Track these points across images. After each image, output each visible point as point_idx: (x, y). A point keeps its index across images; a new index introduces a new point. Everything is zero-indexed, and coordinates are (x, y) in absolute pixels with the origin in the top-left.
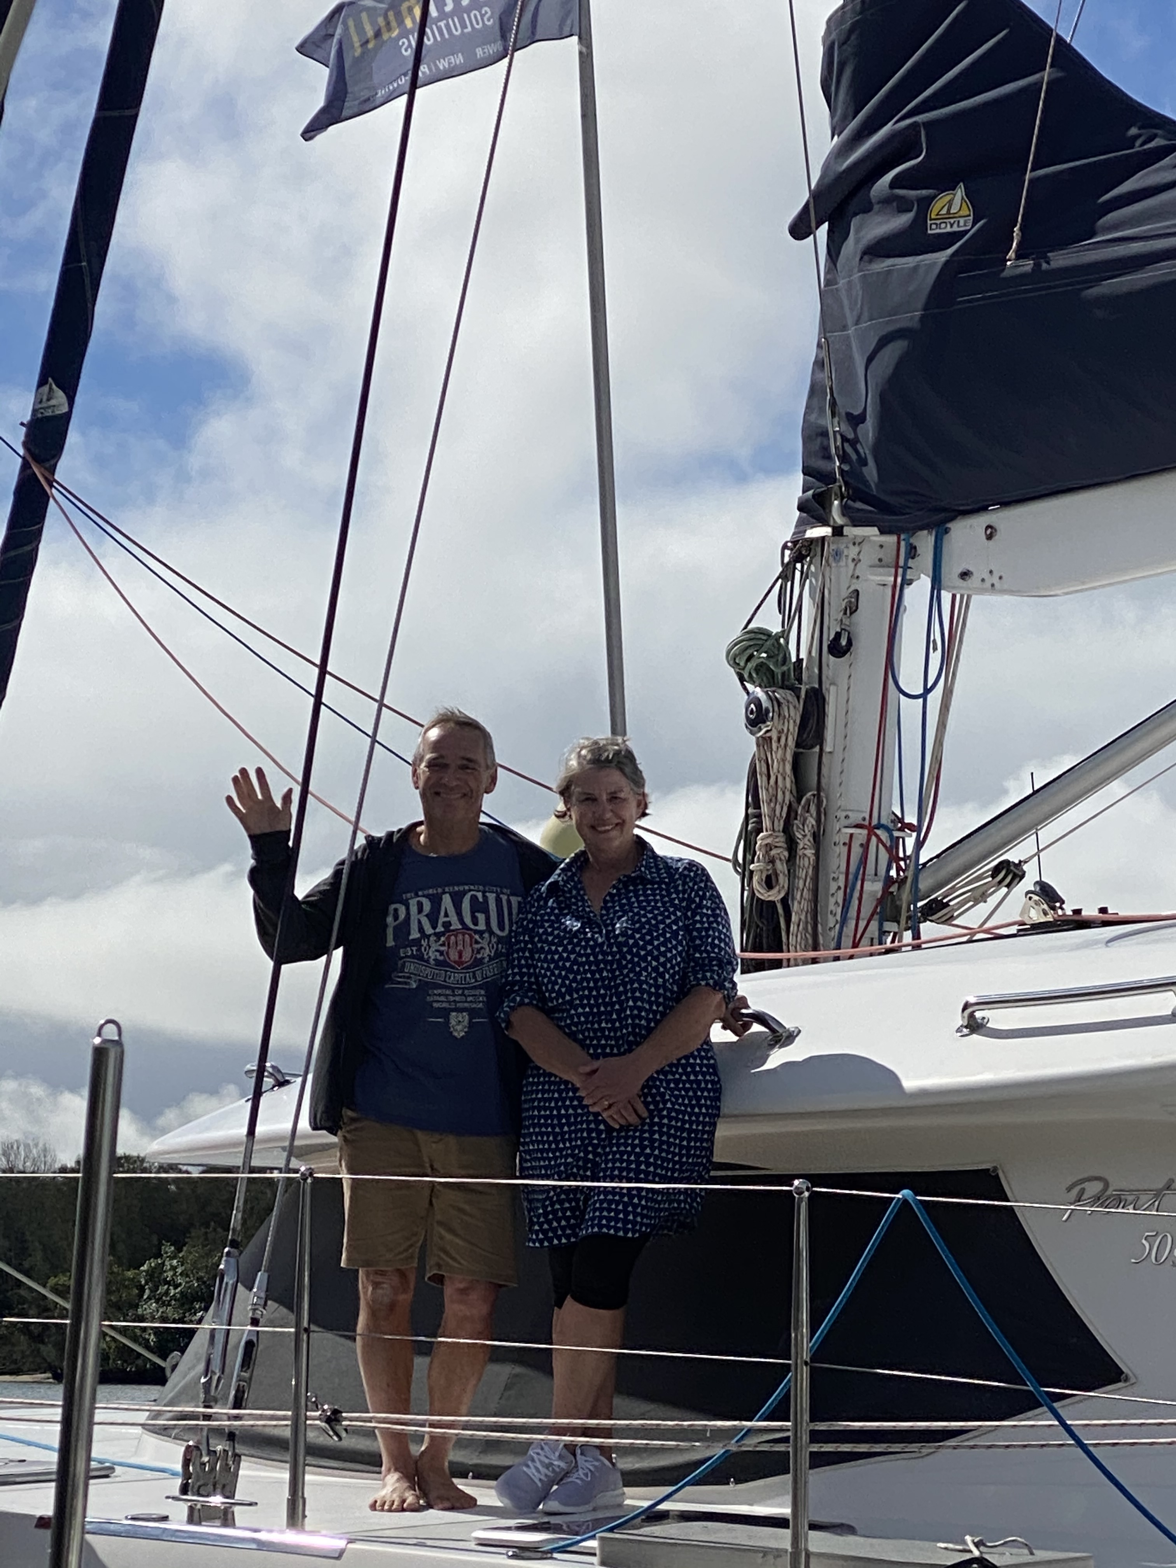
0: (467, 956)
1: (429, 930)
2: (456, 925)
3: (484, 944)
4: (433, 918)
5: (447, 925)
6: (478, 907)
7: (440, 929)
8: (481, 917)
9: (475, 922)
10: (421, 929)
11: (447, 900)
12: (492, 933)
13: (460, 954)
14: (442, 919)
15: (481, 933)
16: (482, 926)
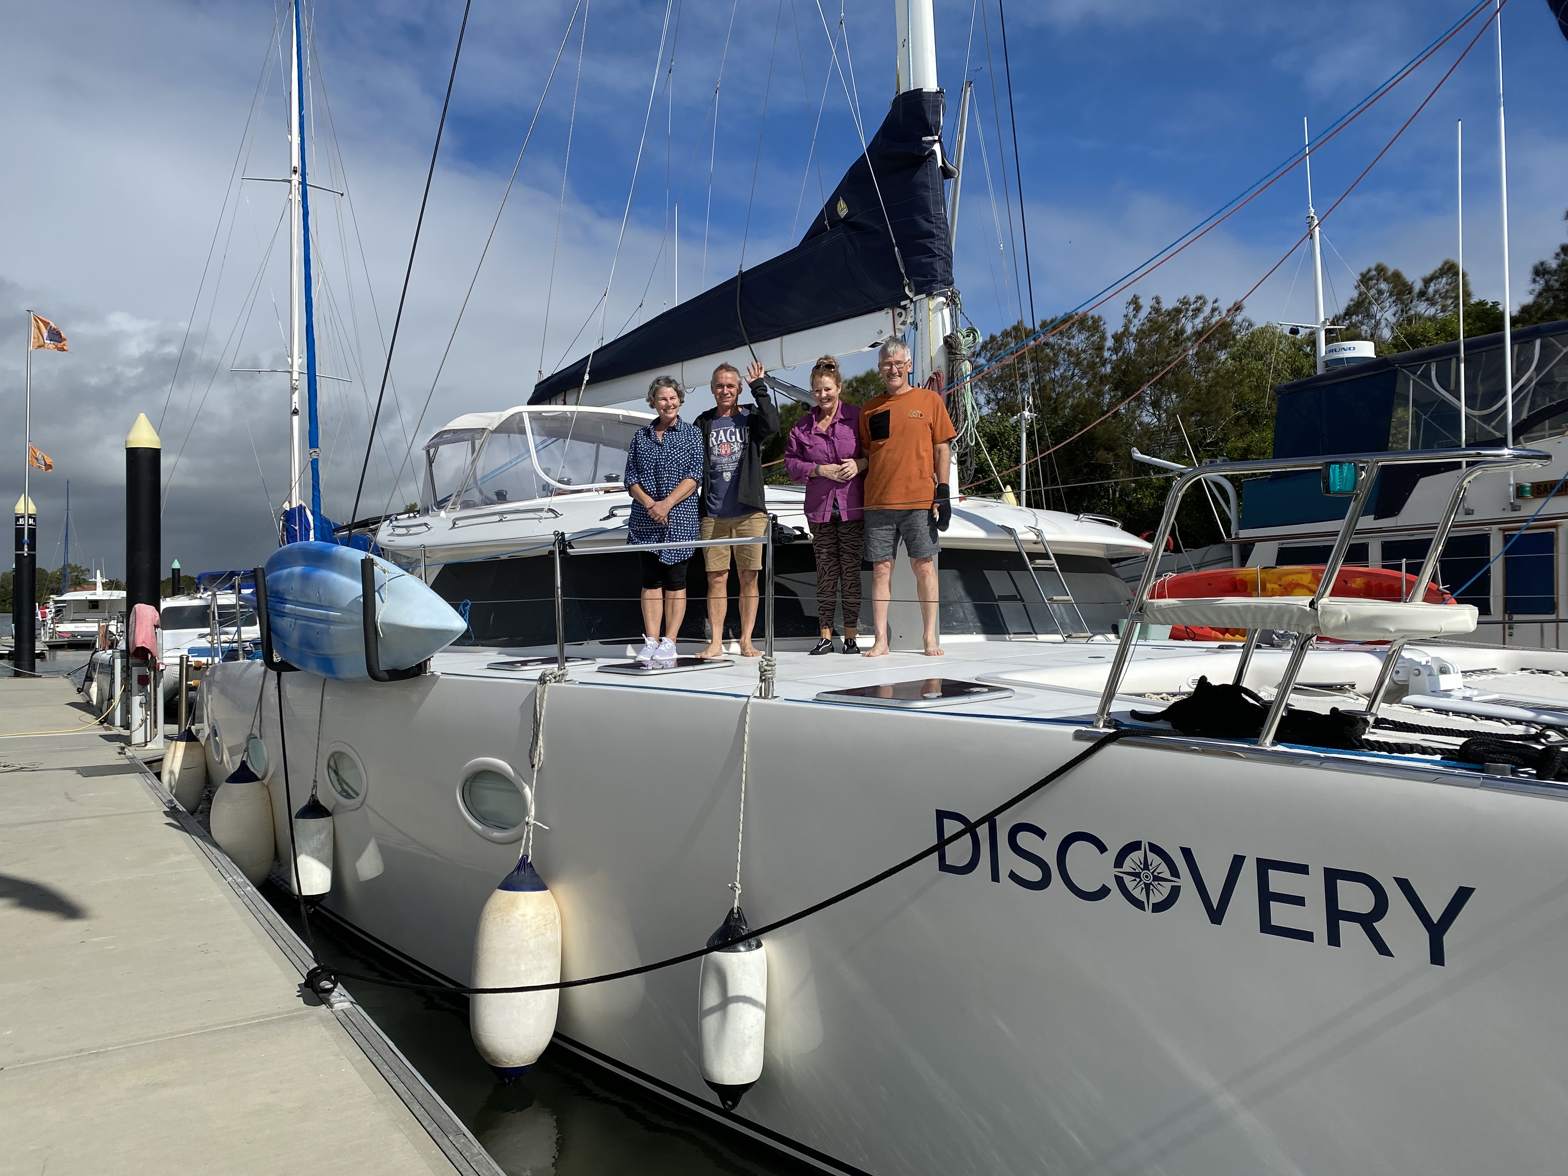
0: (729, 452)
1: (715, 444)
2: (724, 441)
3: (735, 446)
4: (716, 439)
5: (721, 441)
6: (732, 433)
7: (719, 442)
8: (733, 437)
9: (731, 439)
10: (713, 444)
11: (722, 432)
12: (737, 442)
13: (726, 451)
14: (719, 439)
15: (733, 443)
16: (734, 440)
